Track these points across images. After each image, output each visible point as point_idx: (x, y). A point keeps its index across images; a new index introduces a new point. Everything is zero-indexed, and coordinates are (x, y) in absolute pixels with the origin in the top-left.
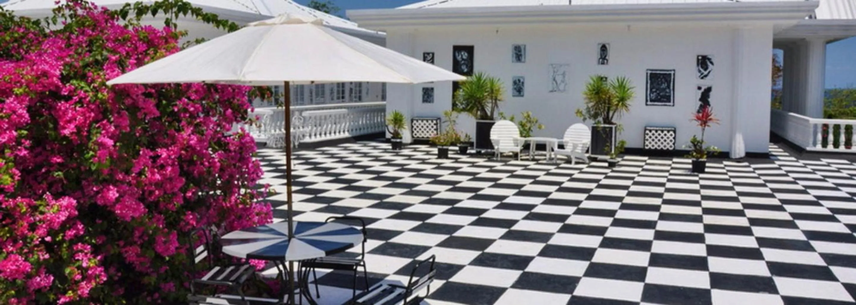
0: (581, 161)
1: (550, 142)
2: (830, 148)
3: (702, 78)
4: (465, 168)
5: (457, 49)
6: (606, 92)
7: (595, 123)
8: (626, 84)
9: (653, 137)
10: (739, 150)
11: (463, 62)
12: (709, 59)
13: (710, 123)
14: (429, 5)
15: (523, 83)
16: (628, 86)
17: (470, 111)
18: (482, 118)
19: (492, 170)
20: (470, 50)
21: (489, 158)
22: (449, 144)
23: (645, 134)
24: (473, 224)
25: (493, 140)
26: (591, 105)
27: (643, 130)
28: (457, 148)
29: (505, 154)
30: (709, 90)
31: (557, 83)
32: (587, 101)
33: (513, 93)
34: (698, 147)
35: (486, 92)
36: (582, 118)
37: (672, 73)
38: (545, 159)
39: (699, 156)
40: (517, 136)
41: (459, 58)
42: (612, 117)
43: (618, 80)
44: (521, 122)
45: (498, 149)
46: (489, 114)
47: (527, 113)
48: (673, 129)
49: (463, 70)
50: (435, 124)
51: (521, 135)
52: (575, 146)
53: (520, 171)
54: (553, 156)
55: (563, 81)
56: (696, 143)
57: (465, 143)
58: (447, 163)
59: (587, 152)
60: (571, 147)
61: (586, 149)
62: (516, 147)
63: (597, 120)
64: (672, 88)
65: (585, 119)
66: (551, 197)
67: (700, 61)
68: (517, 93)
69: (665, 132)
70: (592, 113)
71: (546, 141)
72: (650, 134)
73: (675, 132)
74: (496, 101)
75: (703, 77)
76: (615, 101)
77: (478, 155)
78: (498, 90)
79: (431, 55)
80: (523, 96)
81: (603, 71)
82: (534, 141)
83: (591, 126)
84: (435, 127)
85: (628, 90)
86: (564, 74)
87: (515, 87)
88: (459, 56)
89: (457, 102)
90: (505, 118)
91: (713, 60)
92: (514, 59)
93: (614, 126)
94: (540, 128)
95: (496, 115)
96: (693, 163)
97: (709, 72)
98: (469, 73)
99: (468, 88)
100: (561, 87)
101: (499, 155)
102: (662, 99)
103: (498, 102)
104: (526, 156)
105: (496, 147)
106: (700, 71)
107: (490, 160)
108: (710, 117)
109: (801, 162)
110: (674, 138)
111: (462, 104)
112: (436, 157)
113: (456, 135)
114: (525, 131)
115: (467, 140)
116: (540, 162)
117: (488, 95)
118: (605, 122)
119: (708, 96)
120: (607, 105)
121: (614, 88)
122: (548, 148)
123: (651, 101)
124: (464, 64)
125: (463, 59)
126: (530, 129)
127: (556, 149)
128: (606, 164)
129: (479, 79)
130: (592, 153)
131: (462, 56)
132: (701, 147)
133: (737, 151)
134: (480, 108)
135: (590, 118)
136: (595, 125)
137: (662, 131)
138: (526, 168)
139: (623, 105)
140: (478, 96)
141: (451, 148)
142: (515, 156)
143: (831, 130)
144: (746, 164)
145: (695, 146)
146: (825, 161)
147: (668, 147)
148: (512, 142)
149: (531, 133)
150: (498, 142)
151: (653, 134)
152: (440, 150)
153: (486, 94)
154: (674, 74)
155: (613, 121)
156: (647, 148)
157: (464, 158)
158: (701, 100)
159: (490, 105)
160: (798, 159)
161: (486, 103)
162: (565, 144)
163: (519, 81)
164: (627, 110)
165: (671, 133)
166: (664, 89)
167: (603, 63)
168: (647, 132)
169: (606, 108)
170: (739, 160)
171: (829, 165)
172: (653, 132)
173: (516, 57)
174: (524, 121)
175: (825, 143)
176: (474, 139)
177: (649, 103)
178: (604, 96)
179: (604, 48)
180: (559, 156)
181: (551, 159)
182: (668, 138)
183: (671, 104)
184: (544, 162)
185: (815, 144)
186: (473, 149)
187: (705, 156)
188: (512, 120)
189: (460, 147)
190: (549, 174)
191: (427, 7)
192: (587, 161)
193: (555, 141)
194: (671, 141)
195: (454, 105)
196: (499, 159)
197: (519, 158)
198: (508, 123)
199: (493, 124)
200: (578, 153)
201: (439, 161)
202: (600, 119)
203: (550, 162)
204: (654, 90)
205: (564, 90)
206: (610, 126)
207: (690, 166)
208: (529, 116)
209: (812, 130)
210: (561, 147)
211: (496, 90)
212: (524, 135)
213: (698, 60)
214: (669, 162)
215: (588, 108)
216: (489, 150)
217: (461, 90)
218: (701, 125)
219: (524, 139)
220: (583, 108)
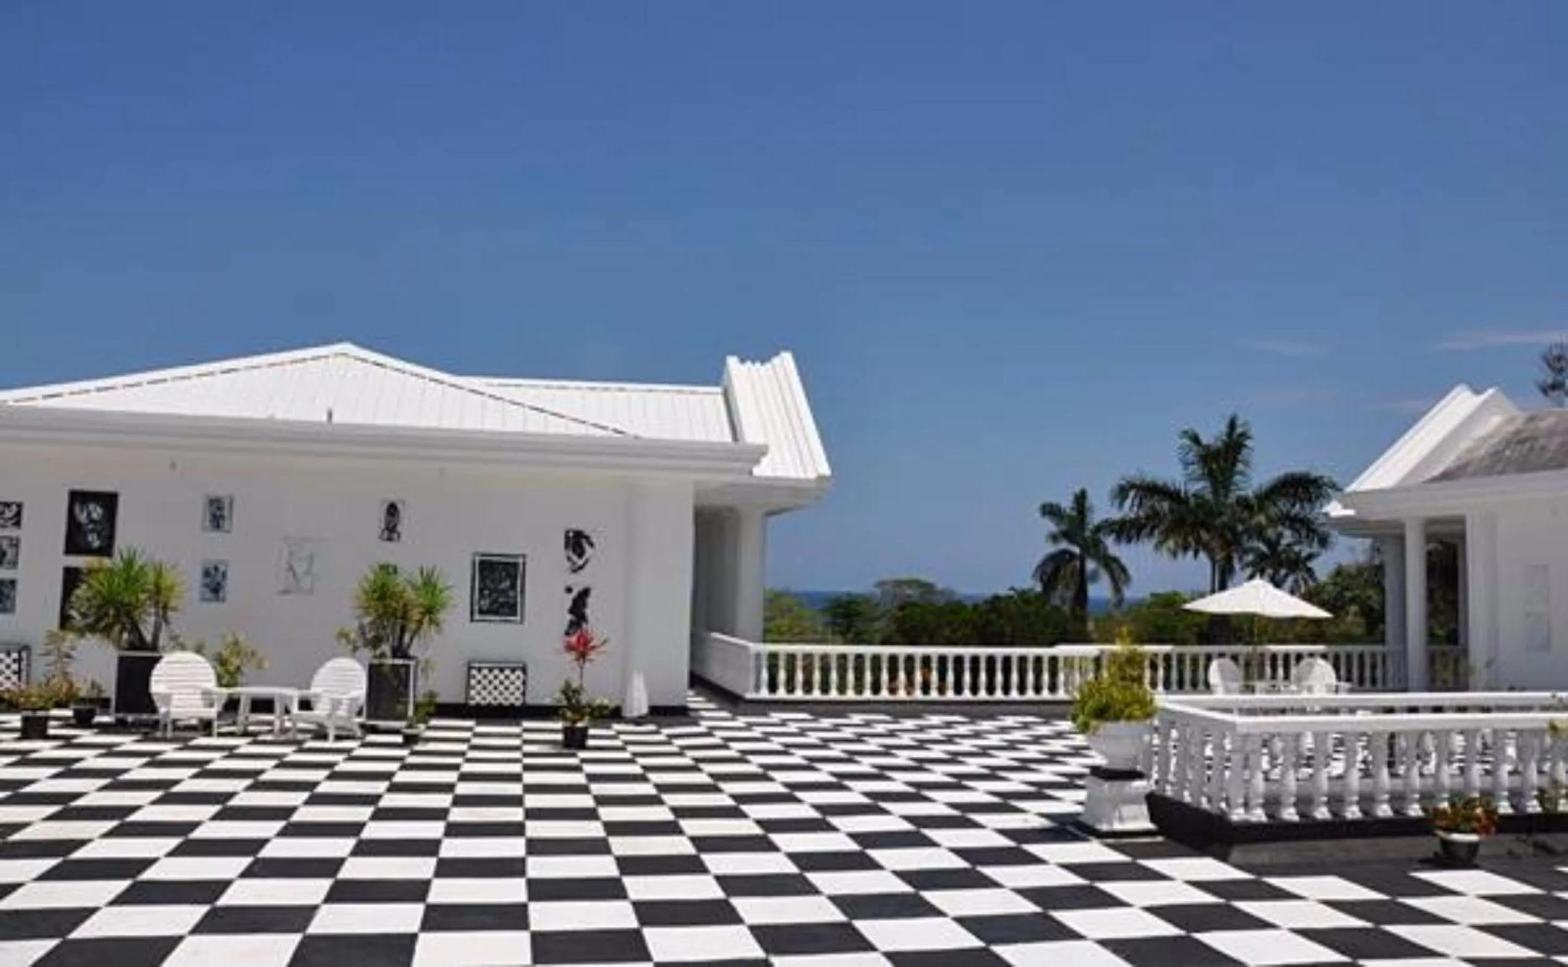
0: (344, 733)
1: (283, 697)
2: (781, 694)
3: (574, 571)
4: (91, 760)
5: (78, 498)
6: (399, 596)
7: (375, 657)
8: (438, 578)
9: (485, 682)
10: (639, 704)
11: (91, 526)
12: (587, 538)
13: (592, 655)
14: (17, 401)
15: (224, 575)
16: (440, 585)
17: (107, 631)
18: (132, 647)
19: (155, 761)
20: (109, 501)
21: (146, 734)
22: (51, 703)
23: (470, 677)
24: (121, 900)
25: (157, 694)
26: (367, 620)
27: (465, 669)
28: (68, 713)
29: (181, 723)
30: (585, 593)
31: (294, 574)
32: (360, 612)
33: (203, 593)
34: (574, 701)
35: (143, 591)
36: (350, 647)
37: (521, 560)
38: (271, 732)
39: (577, 717)
40: (211, 685)
41: (83, 518)
42: (409, 646)
43: (422, 573)
44: (220, 655)
45: (168, 713)
46: (149, 638)
47: (234, 634)
48: (521, 665)
49: (89, 544)
50: (15, 661)
51: (220, 684)
52: (336, 704)
53: (219, 762)
54: (288, 724)
55: (308, 572)
56: (570, 692)
57: (92, 701)
58: (45, 749)
59: (359, 713)
60: (328, 707)
61: (357, 710)
62: (208, 710)
63: (378, 652)
64: (519, 589)
65: (355, 649)
66: (296, 818)
67: (571, 542)
68: (209, 595)
69: (507, 672)
70: (370, 636)
71: (274, 694)
72: (479, 677)
73: (524, 670)
74: (164, 610)
75: (577, 569)
76: (415, 614)
77: (120, 727)
78: (171, 588)
79: (14, 508)
80: (223, 600)
81: (389, 553)
82: (247, 694)
83: (367, 664)
84: (15, 667)
85: (441, 591)
86: (311, 559)
87: (208, 581)
88: (82, 511)
89: (74, 613)
90: (183, 648)
91: (594, 540)
92: (208, 524)
93: (412, 663)
94: (260, 667)
95: (162, 641)
96: (565, 731)
97: (587, 561)
98: (106, 550)
99: (101, 584)
100: (306, 583)
101: (170, 727)
102: (501, 610)
103: (170, 614)
104: (229, 725)
105: (162, 710)
106: (569, 559)
107: (147, 738)
108: (592, 644)
109: (741, 721)
110: (524, 683)
111: (84, 615)
112: (17, 735)
113: (71, 685)
114: (227, 676)
115: (94, 694)
116: (261, 738)
117: (150, 598)
118: (395, 656)
119: (584, 605)
120: (400, 621)
121: (415, 588)
122: (278, 707)
123: (481, 612)
124: (93, 531)
125: (92, 521)
126: (238, 668)
127: (295, 709)
128: (399, 739)
129: (129, 563)
130: (369, 717)
131: (89, 514)
132: (578, 701)
133: (636, 705)
134: (128, 626)
135: (365, 645)
136: (376, 662)
137: (502, 670)
138: (231, 752)
139: (431, 621)
140: (126, 600)
141: (55, 712)
142: (206, 727)
143: (782, 663)
144: (651, 727)
145: (569, 699)
146: (776, 717)
147: (512, 700)
148: (199, 696)
149: (240, 679)
150: (167, 699)
151: (485, 677)
152: (25, 720)
153: (142, 596)
154: (524, 564)
155: (412, 652)
156: (472, 703)
157: (87, 736)
158: (572, 611)
159: (152, 619)
160: (735, 715)
161: (143, 616)
162: (313, 699)
163: (216, 569)
164: (439, 631)
165: (519, 673)
166: (504, 592)
167: (390, 539)
168: (474, 672)
169: (398, 628)
170: (638, 721)
171: (783, 723)
172: (485, 672)
173: (211, 521)
174: (226, 653)
175: (773, 687)
176: (110, 692)
177: (477, 617)
178: (394, 604)
179: (392, 510)
180: (301, 725)
181: (284, 731)
182: (513, 683)
183: (518, 618)
184: (269, 738)
185: (757, 688)
186: (107, 714)
187: (587, 718)
188: (199, 650)
189: (77, 712)
190: (284, 765)
191: (11, 403)
192: (359, 733)
193: (294, 694)
194: (518, 689)
195: (65, 621)
196: (169, 734)
197: (216, 730)
198: (190, 656)
199: (156, 660)
200: (341, 718)
201: (25, 745)
202: (386, 648)
203: (283, 738)
204: (486, 592)
205: (311, 591)
206: (406, 662)
207: (559, 737)
208: (236, 643)
209: (752, 663)
210: (306, 705)
211: (166, 589)
212: (225, 681)
213: (567, 538)
214: (515, 730)
215: (362, 628)
216: (145, 717)
217: (84, 586)
218: (578, 660)
219: (225, 691)
220: (352, 628)
